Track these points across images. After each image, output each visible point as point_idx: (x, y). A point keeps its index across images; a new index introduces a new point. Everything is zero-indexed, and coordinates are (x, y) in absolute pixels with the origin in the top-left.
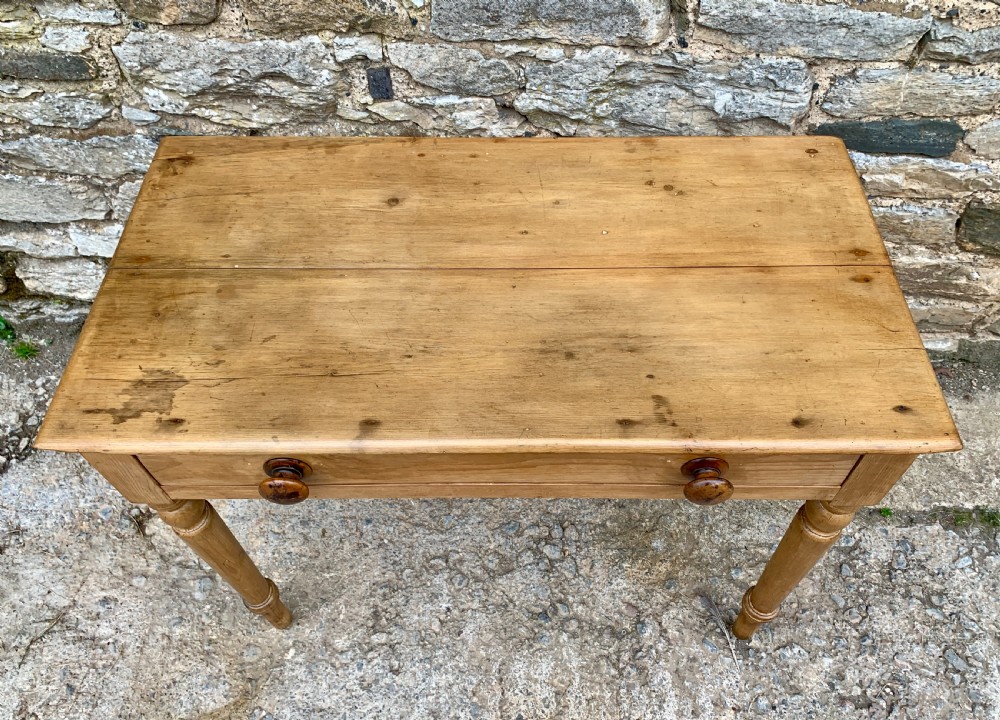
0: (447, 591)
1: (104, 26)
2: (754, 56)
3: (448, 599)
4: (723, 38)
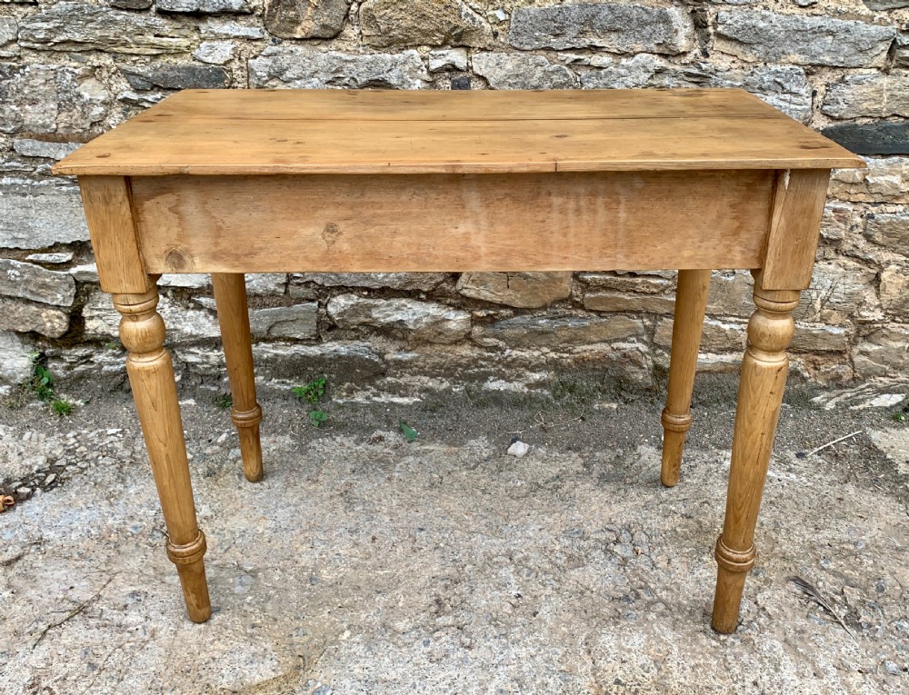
0: (515, 581)
1: (249, 39)
2: (762, 64)
3: (517, 587)
4: (737, 49)
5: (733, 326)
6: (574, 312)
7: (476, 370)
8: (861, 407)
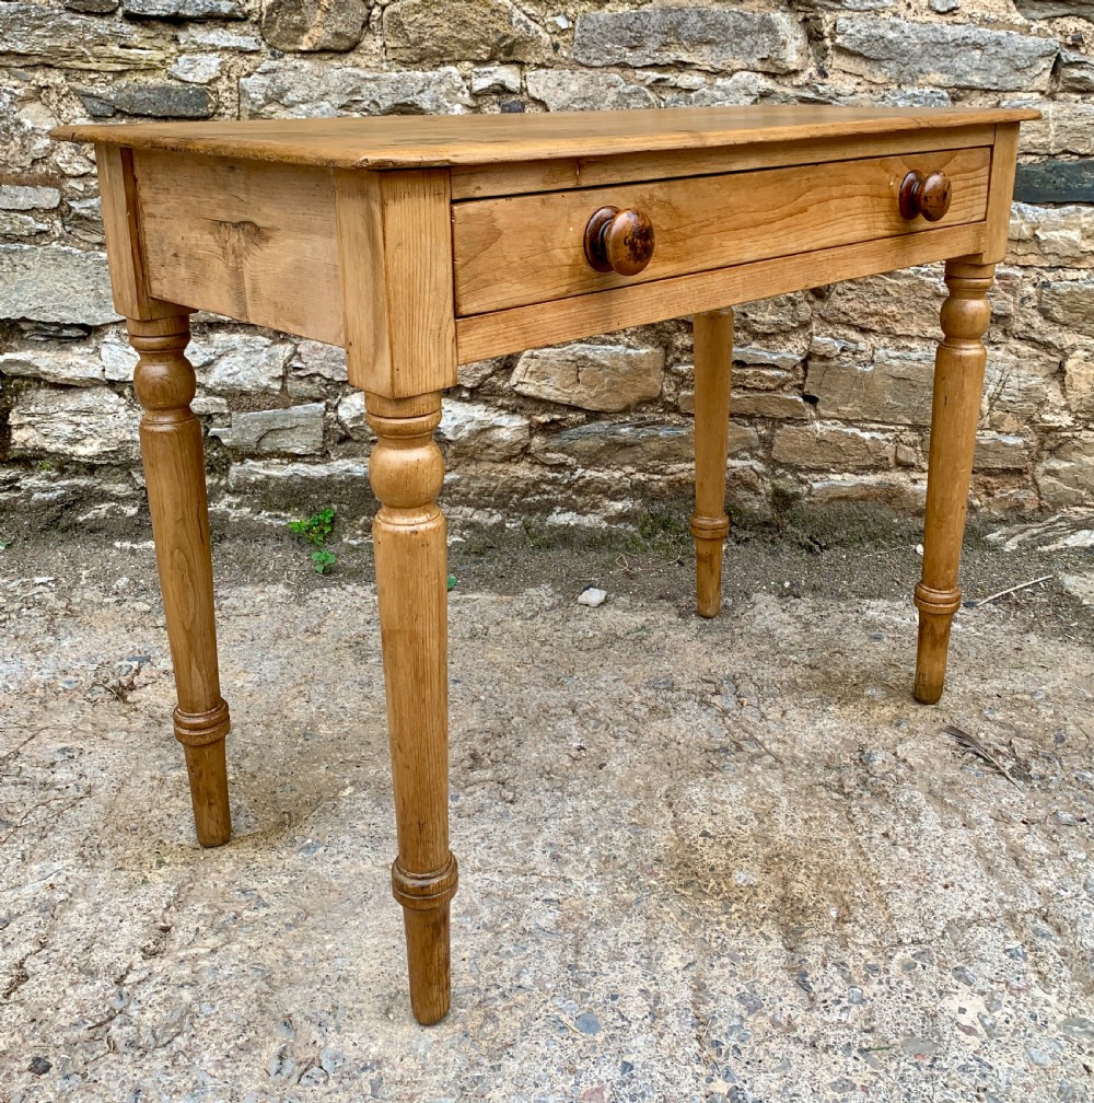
0: (577, 733)
2: (895, 87)
3: (579, 739)
4: (863, 68)
5: (874, 434)
6: (667, 418)
7: (537, 498)
8: (1052, 547)
